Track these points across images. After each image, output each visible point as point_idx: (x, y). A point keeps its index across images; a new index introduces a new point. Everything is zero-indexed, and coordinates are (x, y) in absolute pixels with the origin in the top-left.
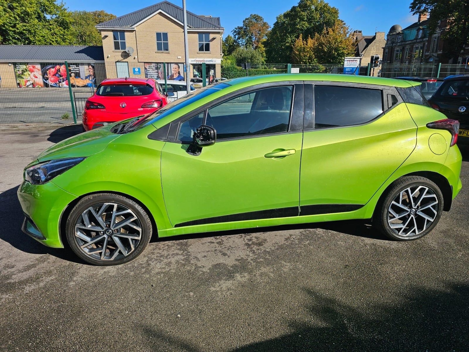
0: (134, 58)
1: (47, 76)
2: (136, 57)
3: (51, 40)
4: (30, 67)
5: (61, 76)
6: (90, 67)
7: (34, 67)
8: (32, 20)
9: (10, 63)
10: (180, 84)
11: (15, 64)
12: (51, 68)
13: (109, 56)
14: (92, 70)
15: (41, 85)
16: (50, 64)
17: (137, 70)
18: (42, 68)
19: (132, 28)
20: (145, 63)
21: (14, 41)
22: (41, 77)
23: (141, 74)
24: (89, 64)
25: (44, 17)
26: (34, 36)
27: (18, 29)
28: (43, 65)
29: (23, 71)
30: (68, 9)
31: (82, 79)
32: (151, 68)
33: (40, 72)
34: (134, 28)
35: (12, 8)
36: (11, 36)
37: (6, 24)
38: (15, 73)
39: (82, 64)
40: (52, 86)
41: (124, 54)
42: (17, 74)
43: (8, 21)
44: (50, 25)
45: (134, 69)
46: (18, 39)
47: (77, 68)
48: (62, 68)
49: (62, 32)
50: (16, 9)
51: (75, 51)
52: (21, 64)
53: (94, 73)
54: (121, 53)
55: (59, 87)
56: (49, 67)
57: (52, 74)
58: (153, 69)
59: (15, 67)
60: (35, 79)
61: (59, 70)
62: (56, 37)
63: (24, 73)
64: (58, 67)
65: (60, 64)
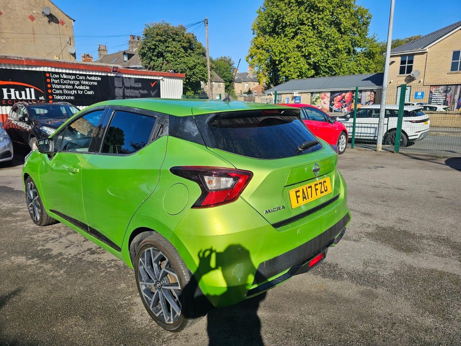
0: (420, 82)
1: (333, 103)
2: (422, 80)
3: (355, 70)
4: (323, 95)
5: (344, 102)
6: (373, 93)
7: (325, 95)
8: (341, 55)
9: (308, 92)
10: (395, 109)
11: (312, 93)
12: (337, 95)
13: (392, 81)
14: (373, 96)
15: (327, 110)
16: (337, 92)
17: (420, 94)
18: (331, 95)
19: (423, 50)
20: (431, 86)
21: (323, 74)
22: (329, 103)
23: (424, 98)
24: (371, 91)
25: (354, 50)
26: (340, 69)
27: (328, 64)
28: (332, 93)
29: (317, 99)
30: (378, 40)
31: (362, 104)
32: (438, 91)
33: (329, 99)
34: (426, 50)
35: (327, 47)
36: (322, 70)
37: (320, 61)
38: (311, 100)
39: (365, 91)
40: (335, 111)
41: (409, 78)
42: (312, 101)
43: (322, 58)
44: (358, 57)
45: (417, 93)
46: (326, 72)
47: (360, 94)
48: (347, 95)
49: (366, 62)
50: (330, 47)
51: (363, 79)
52: (316, 93)
53: (374, 99)
54: (405, 77)
55: (341, 112)
56: (336, 95)
57: (338, 100)
58: (440, 92)
59: (312, 96)
60: (324, 105)
61: (344, 97)
62: (360, 67)
63: (317, 100)
64: (344, 94)
65: (346, 92)
